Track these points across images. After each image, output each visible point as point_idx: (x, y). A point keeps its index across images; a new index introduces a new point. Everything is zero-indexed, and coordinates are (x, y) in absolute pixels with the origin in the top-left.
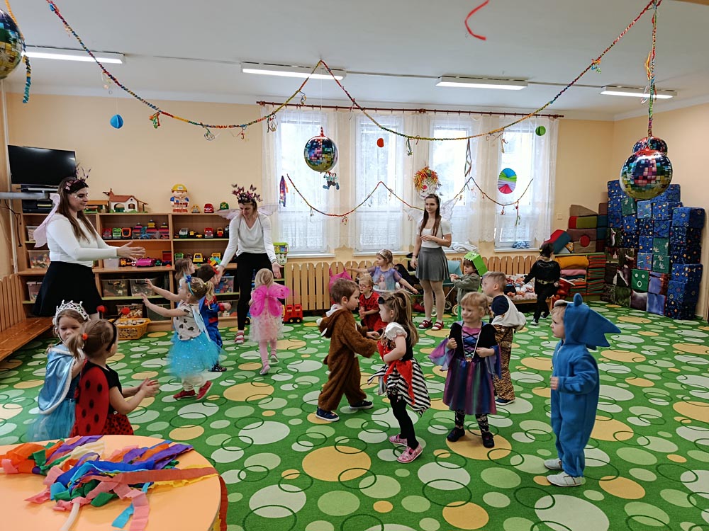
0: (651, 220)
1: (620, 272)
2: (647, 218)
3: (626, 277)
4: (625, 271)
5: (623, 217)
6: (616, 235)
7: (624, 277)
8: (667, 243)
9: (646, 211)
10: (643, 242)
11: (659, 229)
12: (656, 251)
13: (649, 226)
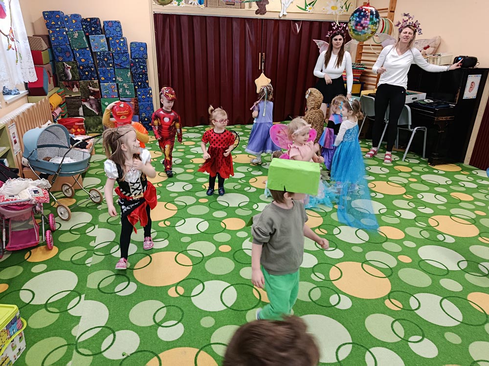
0: (109, 54)
1: (86, 104)
2: (104, 52)
3: (94, 106)
4: (92, 102)
5: (73, 50)
7: (92, 107)
8: (129, 73)
9: (102, 45)
10: (104, 73)
11: (119, 61)
12: (120, 80)
13: (108, 58)
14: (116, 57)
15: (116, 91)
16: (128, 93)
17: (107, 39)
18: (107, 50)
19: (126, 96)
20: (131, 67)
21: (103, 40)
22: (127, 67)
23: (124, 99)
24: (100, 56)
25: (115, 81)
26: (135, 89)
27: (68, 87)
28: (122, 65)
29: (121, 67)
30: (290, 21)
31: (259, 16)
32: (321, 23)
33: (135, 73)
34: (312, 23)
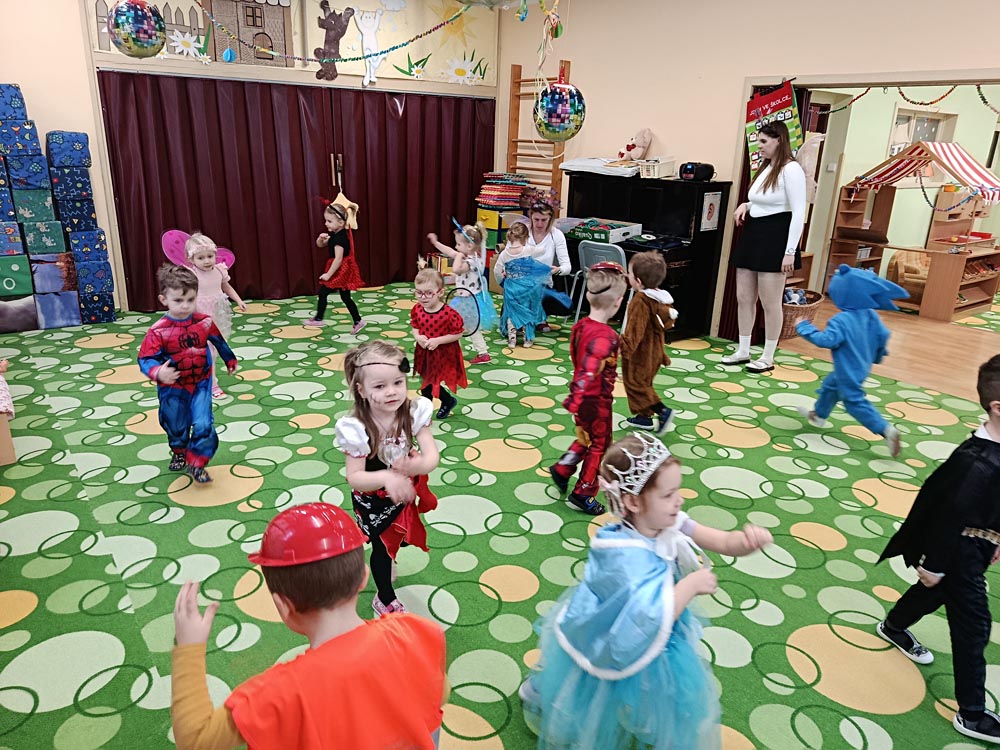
8: (50, 199)
12: (27, 216)
14: (16, 164)
15: (19, 239)
16: (49, 244)
19: (45, 250)
20: (54, 186)
22: (44, 185)
23: (40, 257)
25: (14, 218)
26: (66, 235)
28: (30, 181)
29: (27, 186)
30: (383, 94)
31: (324, 83)
32: (439, 99)
33: (63, 199)
34: (423, 98)
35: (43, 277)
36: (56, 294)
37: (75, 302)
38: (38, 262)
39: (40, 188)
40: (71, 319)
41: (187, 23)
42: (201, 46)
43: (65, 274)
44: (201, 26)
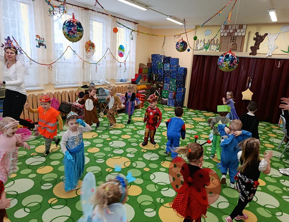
1: (157, 91)
2: (168, 70)
3: (159, 93)
4: (159, 90)
5: (158, 69)
6: (155, 76)
7: (158, 93)
8: (176, 80)
9: (167, 68)
10: (166, 79)
11: (173, 75)
12: (171, 83)
13: (169, 73)
14: (172, 73)
15: (169, 87)
16: (173, 89)
17: (170, 65)
18: (169, 70)
19: (172, 90)
20: (177, 78)
21: (168, 66)
22: (175, 78)
23: (170, 91)
24: (166, 72)
25: (169, 83)
26: (177, 88)
27: (153, 83)
28: (173, 77)
29: (173, 78)
35: (170, 95)
36: (171, 99)
37: (174, 102)
38: (170, 92)
39: (174, 78)
40: (172, 105)
41: (215, 43)
42: (218, 48)
43: (174, 96)
44: (219, 43)
